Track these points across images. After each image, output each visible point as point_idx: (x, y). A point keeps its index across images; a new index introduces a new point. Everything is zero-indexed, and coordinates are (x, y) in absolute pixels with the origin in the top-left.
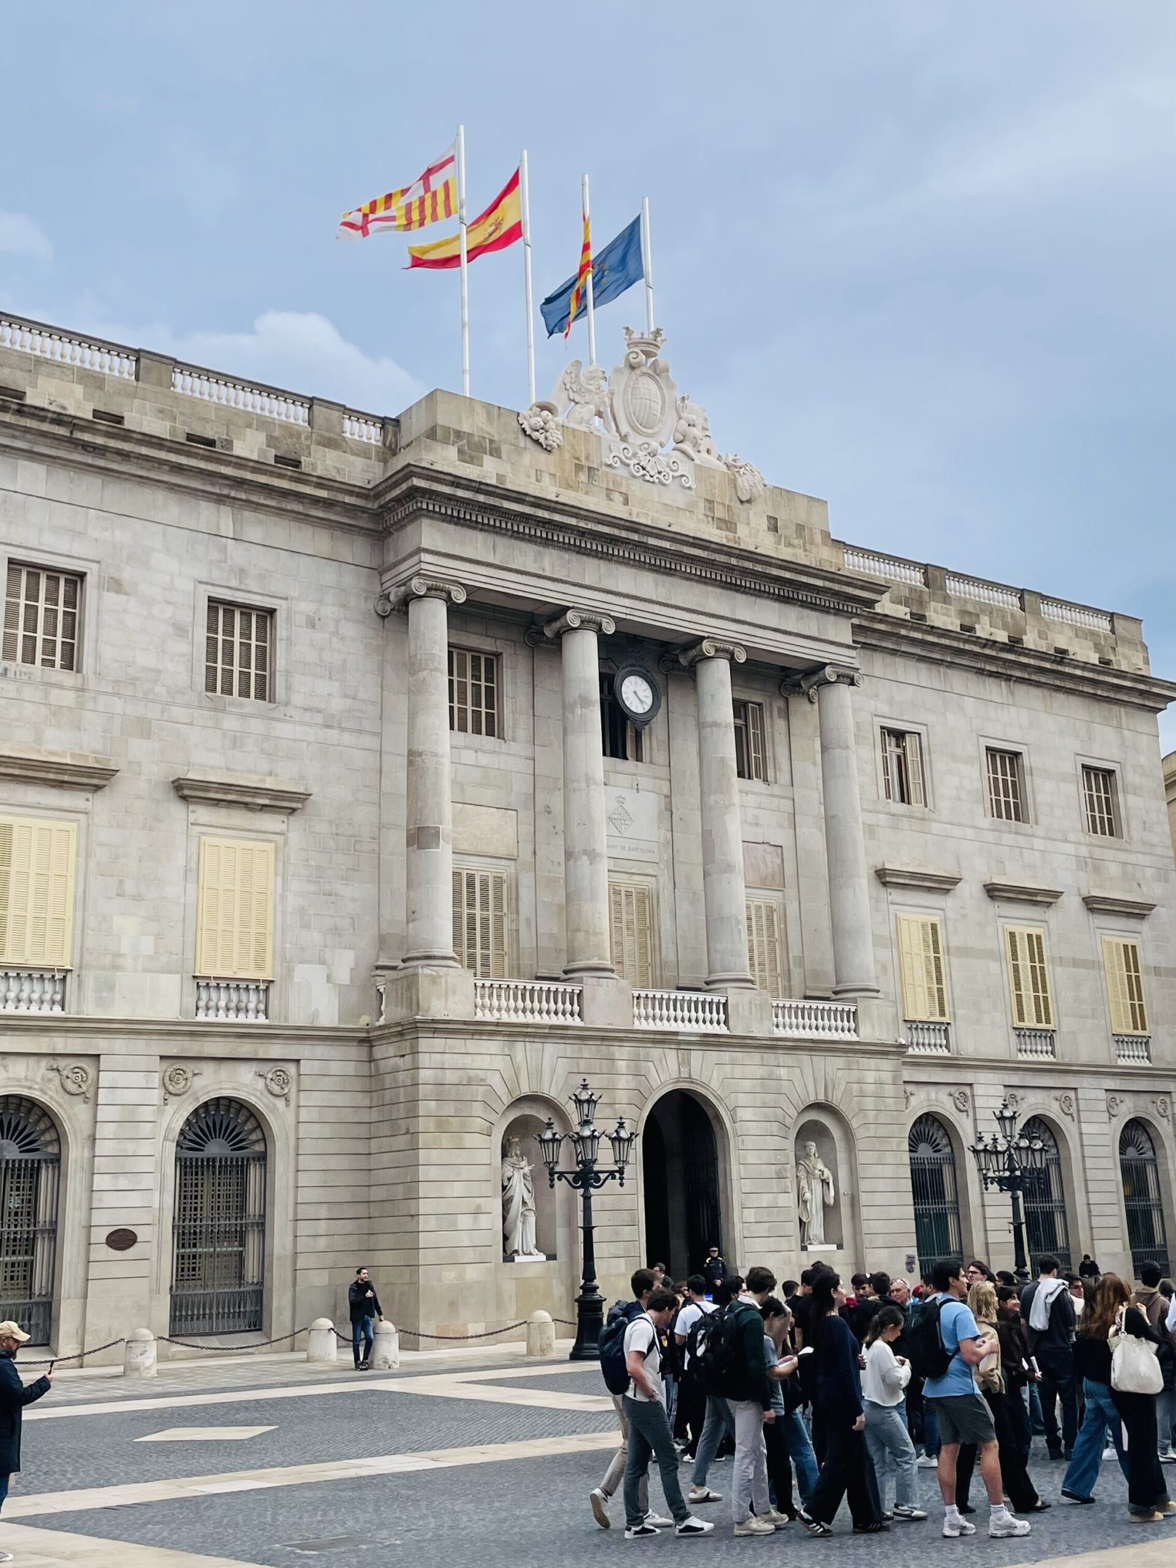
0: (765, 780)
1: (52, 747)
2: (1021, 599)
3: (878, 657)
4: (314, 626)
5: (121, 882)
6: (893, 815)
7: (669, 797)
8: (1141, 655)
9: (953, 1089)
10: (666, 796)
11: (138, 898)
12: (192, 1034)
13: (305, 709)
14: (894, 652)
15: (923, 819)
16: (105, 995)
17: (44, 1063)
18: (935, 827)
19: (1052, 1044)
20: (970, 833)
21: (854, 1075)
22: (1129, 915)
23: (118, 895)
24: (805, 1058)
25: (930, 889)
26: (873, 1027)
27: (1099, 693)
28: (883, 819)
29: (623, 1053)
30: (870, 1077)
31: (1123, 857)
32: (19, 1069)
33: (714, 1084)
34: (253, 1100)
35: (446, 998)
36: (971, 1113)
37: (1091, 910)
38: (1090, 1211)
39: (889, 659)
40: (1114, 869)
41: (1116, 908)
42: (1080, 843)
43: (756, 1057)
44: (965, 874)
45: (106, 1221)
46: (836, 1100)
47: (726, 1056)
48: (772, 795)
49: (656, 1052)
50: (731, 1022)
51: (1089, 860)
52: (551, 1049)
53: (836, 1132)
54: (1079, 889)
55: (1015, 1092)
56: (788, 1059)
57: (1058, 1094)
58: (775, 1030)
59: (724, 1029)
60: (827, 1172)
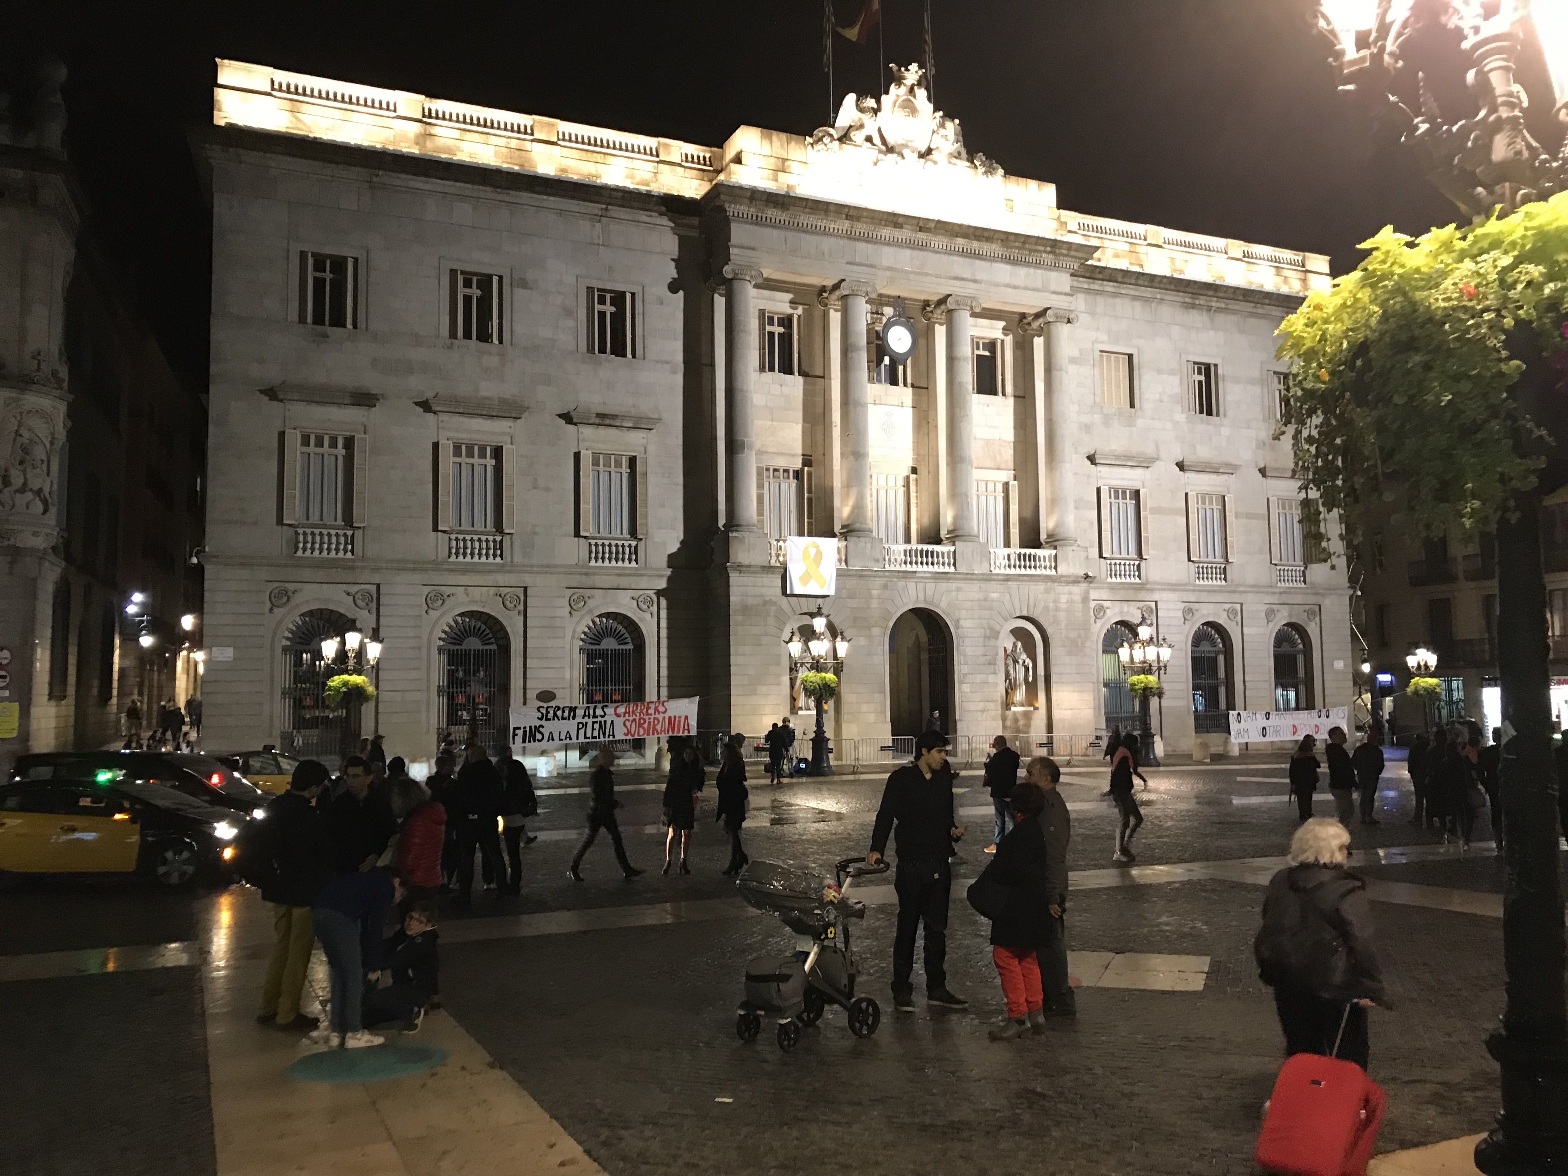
0: (1004, 395)
1: (486, 394)
3: (1100, 300)
4: (662, 303)
5: (536, 480)
7: (926, 411)
9: (1138, 604)
11: (547, 489)
12: (586, 574)
13: (657, 362)
14: (1113, 295)
15: (1130, 417)
16: (528, 550)
17: (493, 590)
18: (1140, 423)
19: (1225, 574)
20: (1169, 425)
21: (1052, 596)
23: (535, 488)
24: (1014, 587)
25: (1132, 467)
26: (1069, 565)
28: (1097, 418)
29: (875, 584)
30: (1064, 599)
32: (476, 593)
33: (943, 605)
34: (629, 614)
35: (749, 551)
36: (1154, 621)
37: (1266, 477)
39: (1110, 300)
40: (1287, 447)
41: (1285, 476)
42: (1260, 429)
43: (976, 586)
44: (1163, 455)
45: (535, 686)
46: (1036, 613)
47: (954, 585)
48: (1008, 406)
49: (901, 583)
50: (958, 565)
51: (1267, 442)
53: (1036, 634)
54: (1256, 463)
55: (1191, 605)
56: (1000, 587)
57: (1227, 606)
58: (992, 569)
59: (952, 569)
60: (1029, 662)
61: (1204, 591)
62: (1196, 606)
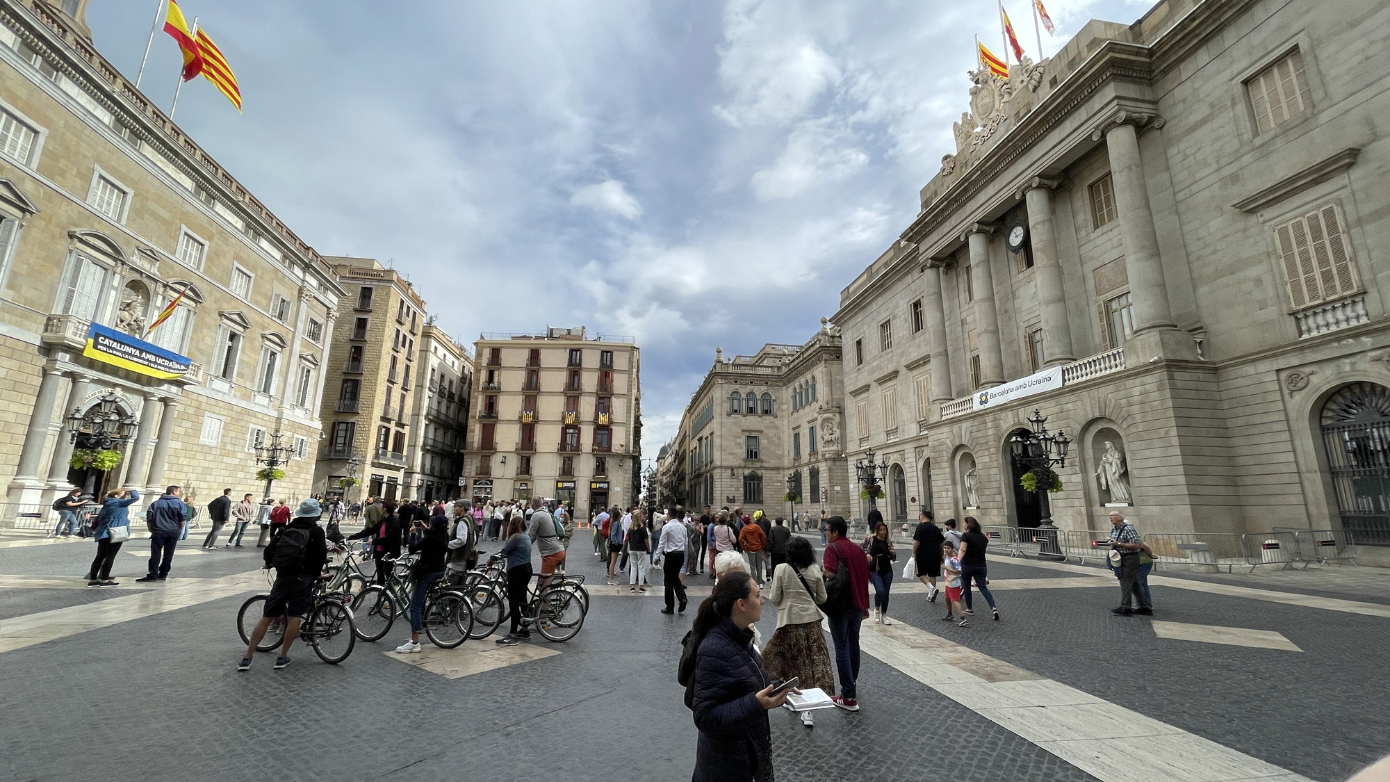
0: (1114, 219)
1: (890, 370)
5: (903, 400)
6: (1261, 146)
9: (1379, 354)
12: (918, 440)
15: (1305, 121)
16: (903, 433)
21: (1122, 393)
26: (1138, 356)
28: (1246, 159)
29: (989, 418)
30: (1136, 391)
43: (1053, 402)
45: (910, 495)
49: (1003, 415)
52: (965, 425)
53: (1121, 432)
56: (1072, 397)
58: (1067, 383)
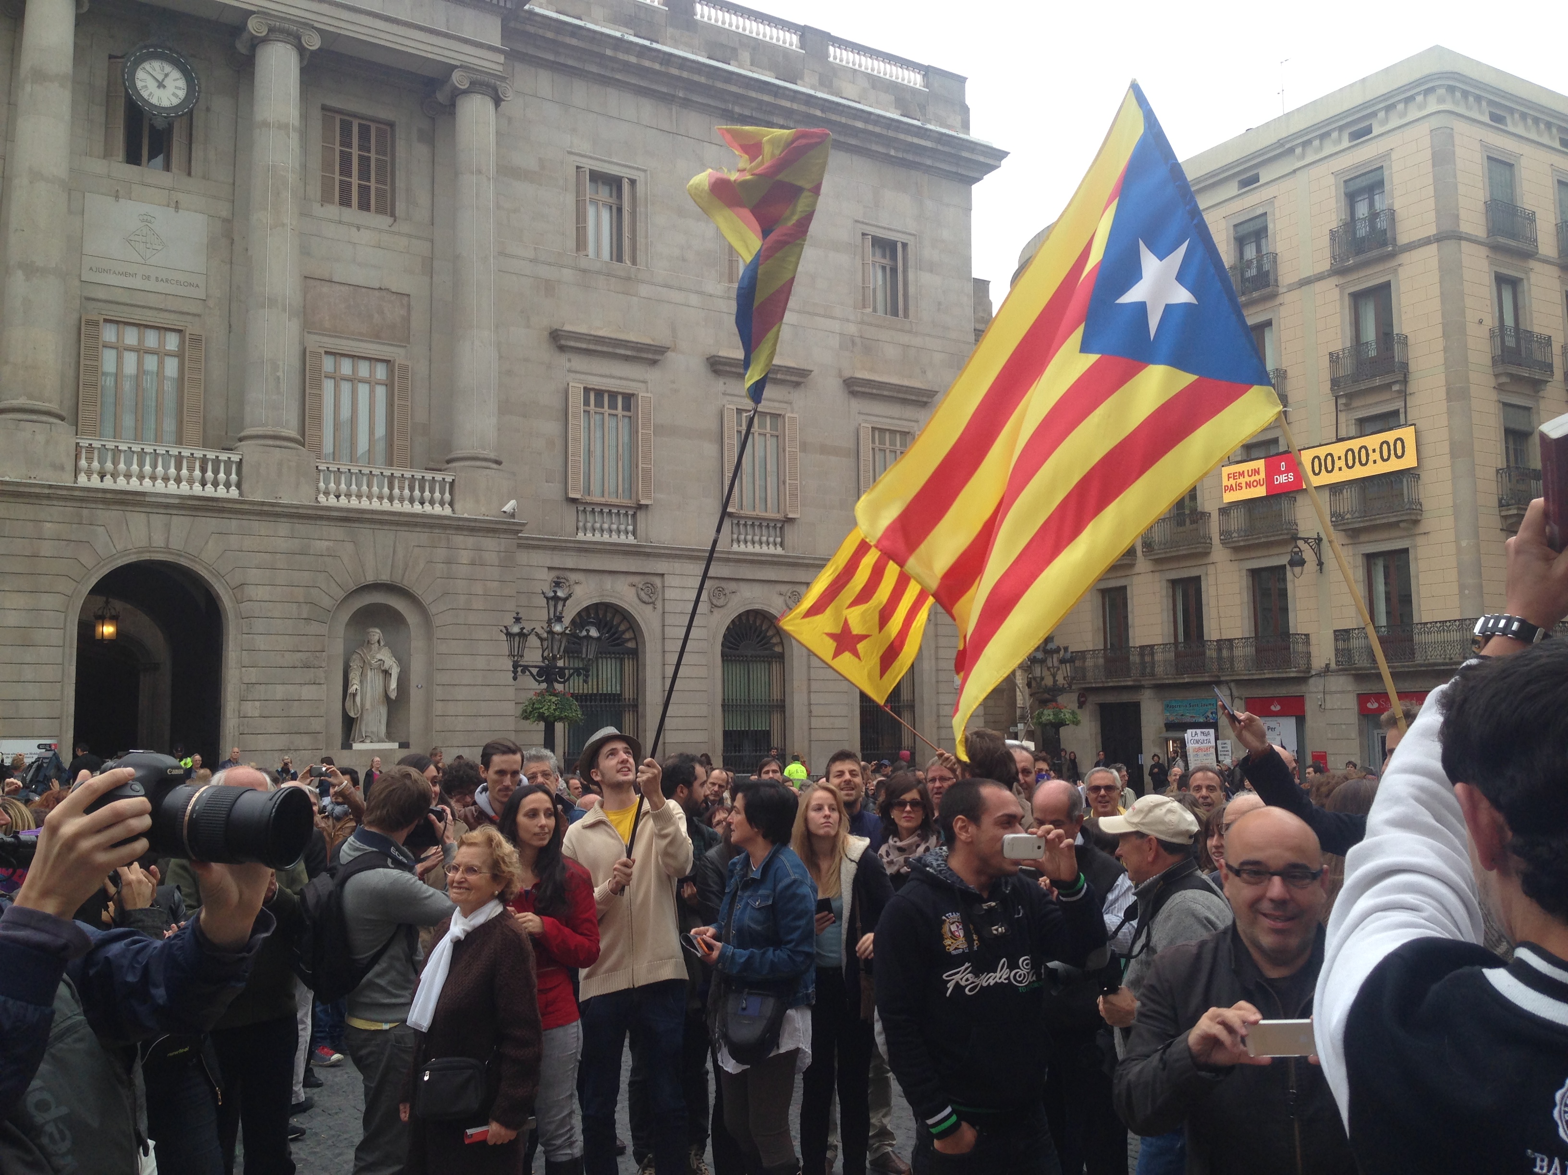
0: (393, 215)
2: (802, 38)
6: (584, 271)
7: (227, 221)
8: (959, 119)
9: (636, 579)
10: (226, 221)
14: (605, 81)
15: (628, 279)
18: (644, 290)
19: (782, 537)
20: (694, 299)
21: (441, 553)
22: (904, 402)
24: (365, 533)
25: (626, 358)
27: (892, 153)
28: (567, 274)
29: (54, 513)
30: (465, 556)
31: (905, 339)
33: (210, 557)
36: (659, 605)
37: (853, 394)
38: (810, 712)
40: (891, 352)
41: (885, 393)
42: (848, 320)
43: (283, 528)
46: (408, 582)
47: (233, 524)
48: (399, 234)
49: (114, 513)
50: (245, 486)
51: (858, 340)
53: (412, 618)
54: (840, 370)
55: (723, 584)
56: (337, 532)
57: (784, 588)
58: (322, 498)
59: (234, 493)
60: (390, 662)
61: (745, 561)
62: (732, 586)
